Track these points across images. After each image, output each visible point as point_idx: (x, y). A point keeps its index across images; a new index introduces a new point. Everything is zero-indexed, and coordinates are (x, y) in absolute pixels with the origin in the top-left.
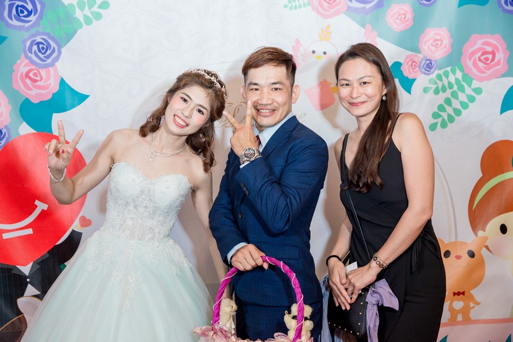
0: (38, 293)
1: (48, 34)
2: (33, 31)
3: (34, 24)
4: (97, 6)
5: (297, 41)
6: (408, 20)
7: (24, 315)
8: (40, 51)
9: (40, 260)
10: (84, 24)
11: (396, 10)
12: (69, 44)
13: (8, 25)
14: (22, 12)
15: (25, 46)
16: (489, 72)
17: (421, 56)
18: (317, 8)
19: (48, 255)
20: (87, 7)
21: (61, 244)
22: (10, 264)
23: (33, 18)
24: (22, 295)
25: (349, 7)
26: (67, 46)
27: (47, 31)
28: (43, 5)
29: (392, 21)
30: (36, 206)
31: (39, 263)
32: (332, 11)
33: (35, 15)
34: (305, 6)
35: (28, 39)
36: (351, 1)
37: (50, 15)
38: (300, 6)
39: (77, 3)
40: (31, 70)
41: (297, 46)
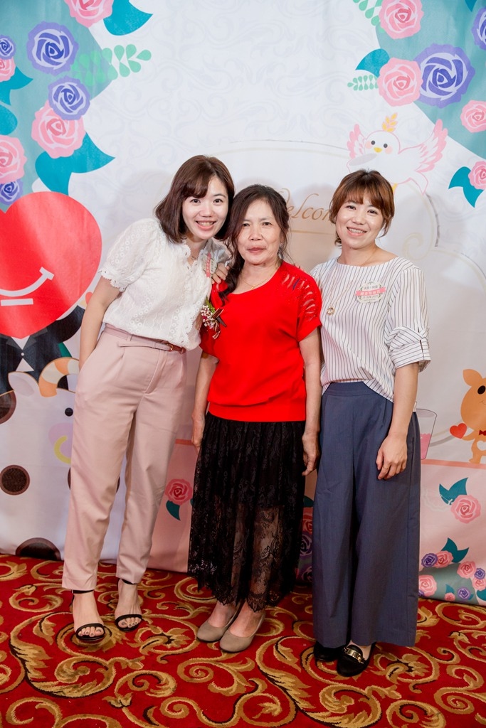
0: (31, 369)
1: (78, 81)
3: (63, 68)
4: (137, 54)
5: (357, 128)
6: (485, 121)
7: (15, 392)
8: (66, 100)
9: (37, 335)
10: (119, 75)
11: (474, 107)
12: (99, 95)
13: (35, 65)
15: (51, 92)
18: (385, 92)
19: (47, 331)
20: (125, 54)
21: (63, 320)
22: (6, 334)
23: (63, 60)
24: (14, 370)
25: (421, 95)
26: (96, 97)
27: (77, 77)
28: (76, 45)
29: (466, 119)
30: (41, 275)
31: (35, 338)
32: (401, 98)
33: (65, 57)
34: (372, 87)
35: (55, 84)
36: (425, 89)
37: (82, 58)
38: (366, 87)
39: (115, 49)
40: (54, 120)
41: (356, 133)
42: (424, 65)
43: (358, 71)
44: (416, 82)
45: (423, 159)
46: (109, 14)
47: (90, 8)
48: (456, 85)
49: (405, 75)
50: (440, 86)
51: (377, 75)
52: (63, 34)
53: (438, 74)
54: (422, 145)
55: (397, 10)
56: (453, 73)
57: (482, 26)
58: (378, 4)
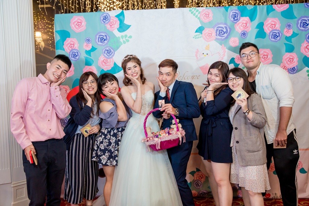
1: (111, 47)
2: (106, 46)
3: (106, 44)
4: (128, 37)
5: (197, 50)
6: (237, 43)
8: (108, 53)
10: (123, 44)
11: (233, 39)
13: (98, 44)
14: (102, 40)
15: (103, 51)
16: (265, 62)
18: (205, 38)
20: (124, 38)
23: (106, 42)
25: (216, 38)
26: (117, 51)
29: (231, 43)
32: (210, 39)
33: (107, 40)
34: (200, 37)
35: (104, 49)
36: (217, 36)
37: (111, 40)
38: (199, 38)
39: (121, 36)
40: (105, 59)
41: (197, 52)
42: (215, 29)
43: (196, 33)
44: (214, 34)
45: (220, 57)
46: (118, 27)
47: (112, 26)
48: (226, 34)
49: (210, 32)
50: (222, 34)
51: (202, 34)
52: (105, 34)
53: (220, 31)
54: (219, 52)
55: (205, 14)
56: (225, 30)
57: (232, 16)
58: (199, 13)
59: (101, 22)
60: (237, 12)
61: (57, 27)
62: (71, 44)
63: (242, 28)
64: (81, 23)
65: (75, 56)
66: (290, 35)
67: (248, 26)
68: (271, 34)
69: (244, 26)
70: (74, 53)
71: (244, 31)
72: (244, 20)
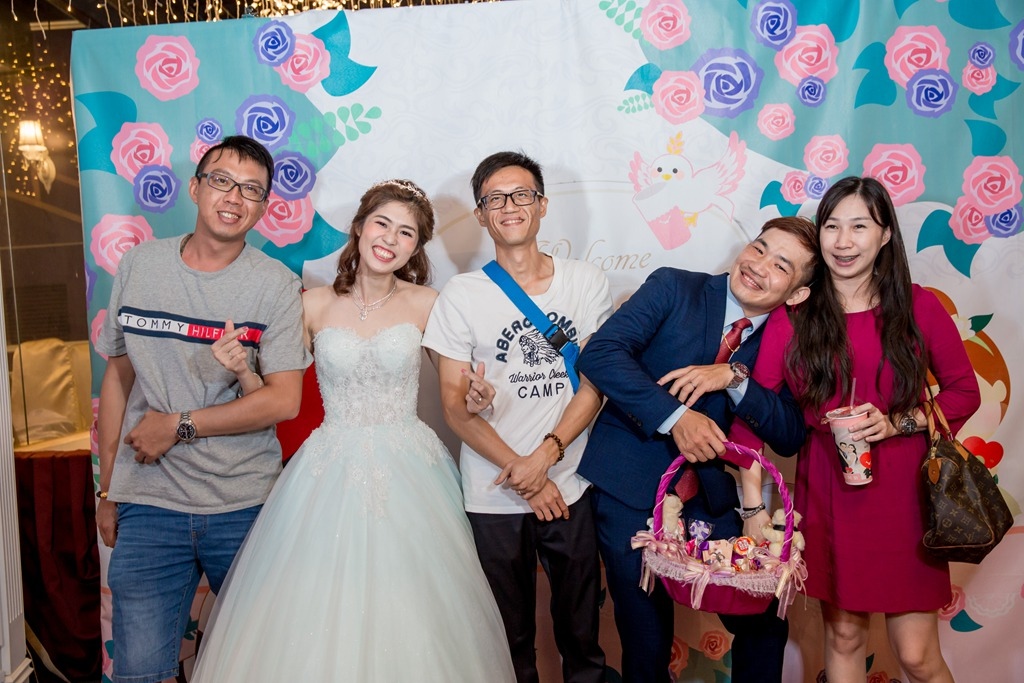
1: (299, 155)
2: (279, 151)
3: (280, 142)
4: (364, 113)
5: (637, 155)
6: (788, 125)
8: (288, 177)
10: (347, 140)
11: (771, 111)
12: (326, 166)
14: (265, 126)
17: (807, 173)
18: (663, 110)
20: (351, 116)
23: (279, 134)
25: (706, 107)
26: (323, 169)
29: (765, 127)
32: (683, 114)
33: (281, 129)
34: (646, 107)
36: (710, 100)
37: (301, 128)
38: (640, 108)
39: (338, 112)
41: (636, 162)
42: (703, 73)
43: (628, 91)
44: (698, 94)
45: (723, 179)
46: (327, 74)
47: (303, 72)
48: (745, 90)
49: (683, 87)
50: (727, 93)
51: (650, 92)
52: (276, 105)
53: (722, 81)
54: (718, 163)
55: (660, 19)
56: (738, 77)
57: (762, 22)
58: (637, 16)
59: (259, 59)
60: (782, 6)
61: (84, 79)
62: (141, 148)
63: (803, 66)
64: (178, 62)
65: (157, 192)
66: (987, 88)
67: (827, 60)
68: (915, 87)
69: (811, 58)
70: (155, 182)
71: (811, 77)
72: (811, 34)
